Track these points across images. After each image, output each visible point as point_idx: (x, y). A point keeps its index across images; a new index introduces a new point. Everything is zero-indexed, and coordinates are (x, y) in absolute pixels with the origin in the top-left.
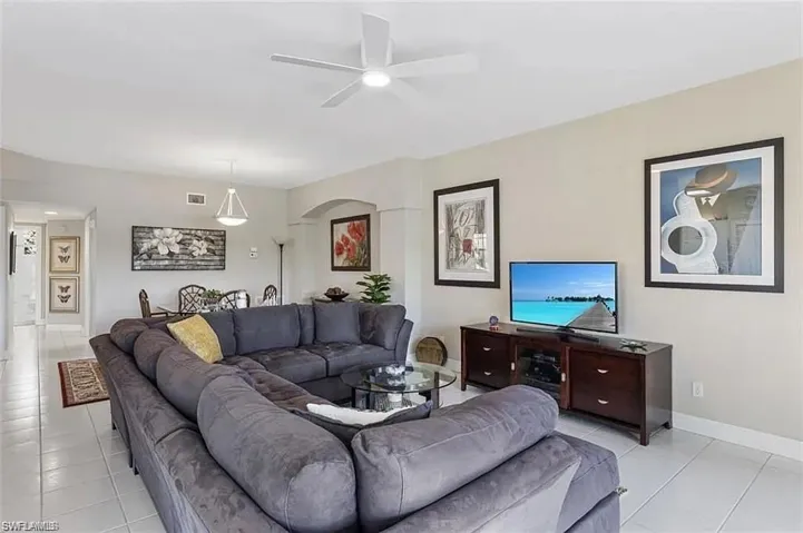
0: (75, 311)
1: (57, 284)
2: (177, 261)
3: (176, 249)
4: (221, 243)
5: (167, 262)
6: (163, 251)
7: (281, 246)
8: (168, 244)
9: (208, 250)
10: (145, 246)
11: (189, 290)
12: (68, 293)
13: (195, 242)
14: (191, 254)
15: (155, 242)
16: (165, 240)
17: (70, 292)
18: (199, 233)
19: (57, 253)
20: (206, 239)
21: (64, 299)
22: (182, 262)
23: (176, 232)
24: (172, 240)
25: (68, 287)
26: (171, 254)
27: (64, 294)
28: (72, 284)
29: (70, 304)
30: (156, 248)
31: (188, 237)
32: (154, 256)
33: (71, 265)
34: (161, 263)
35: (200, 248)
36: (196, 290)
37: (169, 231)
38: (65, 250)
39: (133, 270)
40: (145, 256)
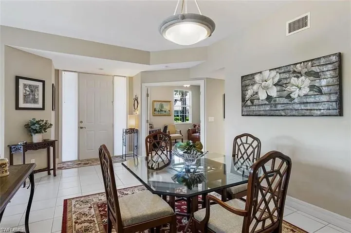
2: (276, 105)
3: (274, 92)
6: (263, 96)
8: (266, 88)
9: (312, 87)
10: (249, 93)
13: (294, 80)
14: (289, 97)
15: (255, 87)
16: (263, 84)
18: (299, 68)
20: (308, 74)
22: (280, 107)
23: (274, 73)
24: (270, 83)
26: (269, 98)
30: (257, 93)
31: (286, 75)
32: (256, 102)
34: (262, 108)
35: (299, 87)
37: (267, 74)
39: (243, 115)
40: (249, 103)
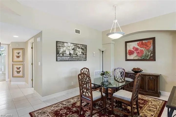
0: (22, 77)
1: (15, 67)
2: (72, 57)
3: (72, 52)
4: (86, 50)
5: (69, 58)
6: (68, 53)
7: (103, 52)
8: (69, 50)
9: (82, 52)
10: (61, 50)
11: (84, 70)
12: (20, 70)
13: (78, 49)
14: (76, 54)
15: (65, 48)
16: (68, 48)
17: (21, 69)
18: (79, 46)
19: (15, 54)
20: (82, 48)
21: (18, 72)
22: (74, 58)
23: (72, 45)
24: (71, 48)
25: (20, 68)
26: (70, 54)
27: (18, 70)
28: (21, 66)
29: (21, 74)
30: (65, 51)
31: (76, 47)
32: (65, 55)
33: (21, 59)
34: (67, 58)
35: (79, 52)
36: (86, 69)
37: (69, 44)
38: (19, 53)
39: (57, 61)
40: (61, 55)
